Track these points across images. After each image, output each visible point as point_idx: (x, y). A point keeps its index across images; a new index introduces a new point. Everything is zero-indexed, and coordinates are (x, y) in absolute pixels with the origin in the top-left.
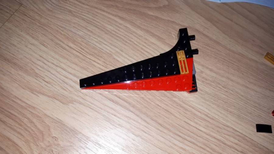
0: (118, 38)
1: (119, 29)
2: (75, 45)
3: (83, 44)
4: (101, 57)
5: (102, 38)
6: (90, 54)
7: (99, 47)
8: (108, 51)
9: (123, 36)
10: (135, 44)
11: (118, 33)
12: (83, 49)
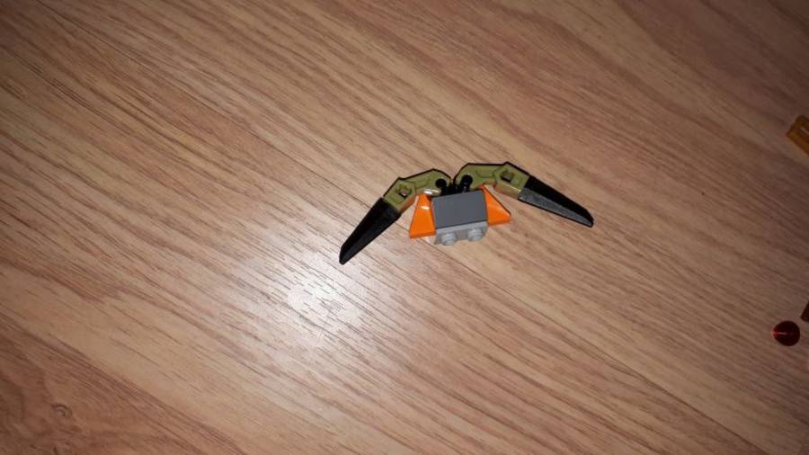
0: (271, 60)
1: (275, 22)
2: (118, 86)
3: (146, 82)
4: (211, 132)
5: (215, 60)
6: (171, 122)
7: (201, 96)
8: (235, 110)
9: (290, 50)
10: (332, 81)
11: (270, 40)
12: (147, 104)
